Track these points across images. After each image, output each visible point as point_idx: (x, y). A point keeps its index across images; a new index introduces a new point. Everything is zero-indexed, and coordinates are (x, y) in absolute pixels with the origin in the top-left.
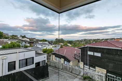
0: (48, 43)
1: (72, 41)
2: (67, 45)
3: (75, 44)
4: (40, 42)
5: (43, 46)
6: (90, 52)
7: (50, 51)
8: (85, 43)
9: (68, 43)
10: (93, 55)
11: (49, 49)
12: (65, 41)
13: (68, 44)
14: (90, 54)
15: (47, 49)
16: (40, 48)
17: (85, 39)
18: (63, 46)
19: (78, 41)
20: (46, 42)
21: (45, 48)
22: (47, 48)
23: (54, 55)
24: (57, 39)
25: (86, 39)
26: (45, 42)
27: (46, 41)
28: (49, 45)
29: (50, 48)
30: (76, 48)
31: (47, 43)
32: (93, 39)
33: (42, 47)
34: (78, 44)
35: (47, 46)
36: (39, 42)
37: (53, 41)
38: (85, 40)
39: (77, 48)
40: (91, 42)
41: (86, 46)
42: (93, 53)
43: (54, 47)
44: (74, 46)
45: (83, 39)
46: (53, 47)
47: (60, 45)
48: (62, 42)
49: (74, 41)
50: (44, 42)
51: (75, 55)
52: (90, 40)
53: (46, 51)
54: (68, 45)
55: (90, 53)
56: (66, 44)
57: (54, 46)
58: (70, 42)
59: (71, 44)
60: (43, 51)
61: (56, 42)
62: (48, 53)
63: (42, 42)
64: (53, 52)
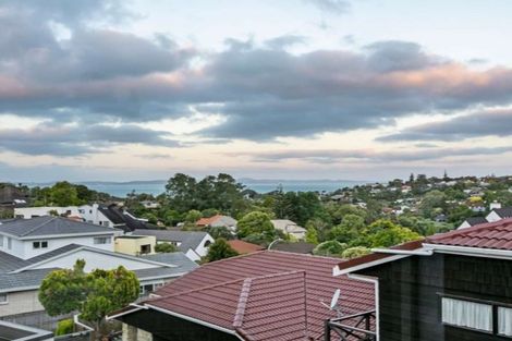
0: (104, 218)
1: (311, 196)
2: (271, 233)
3: (337, 222)
4: (27, 213)
5: (53, 246)
6: (460, 304)
7: (109, 294)
8: (423, 208)
9: (280, 217)
10: (487, 327)
11: (103, 274)
12: (253, 194)
13: (279, 224)
14: (459, 323)
15: (88, 270)
16: (19, 262)
17: (422, 177)
18: (235, 245)
19: (362, 192)
20: (86, 208)
21: (66, 263)
22: (81, 264)
23: (141, 333)
24: (179, 179)
25: (428, 176)
26: (74, 211)
27: (84, 195)
28: (102, 240)
29: (110, 265)
30: (337, 271)
31: (92, 213)
32: (487, 179)
33: (41, 251)
34: (361, 220)
35: (89, 243)
36: (18, 211)
37: (144, 197)
38: (419, 185)
39: (343, 266)
40: (474, 198)
41: (426, 250)
42: (487, 310)
43: (157, 249)
44: (331, 237)
45: (406, 179)
46: (145, 248)
47: (208, 229)
48: (224, 208)
49: (327, 199)
50: (61, 210)
51: (329, 328)
52: (461, 184)
53: (73, 294)
54: (280, 234)
55: (459, 313)
56: (262, 225)
57: (151, 240)
58: (298, 206)
59: (301, 222)
60: (42, 297)
61: (176, 202)
62: (94, 309)
63: (43, 211)
64: (136, 305)
